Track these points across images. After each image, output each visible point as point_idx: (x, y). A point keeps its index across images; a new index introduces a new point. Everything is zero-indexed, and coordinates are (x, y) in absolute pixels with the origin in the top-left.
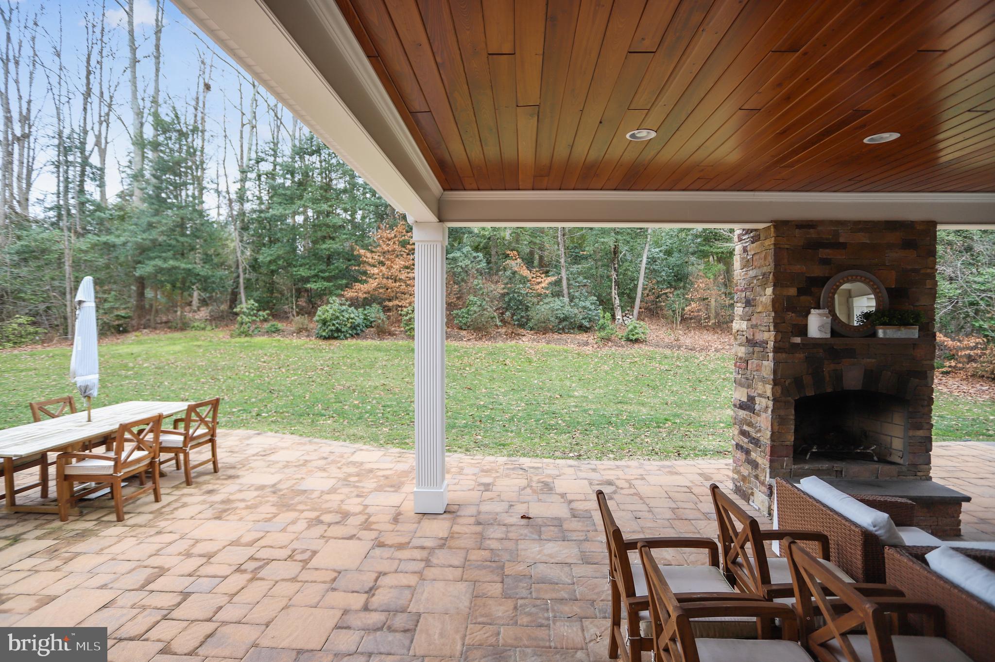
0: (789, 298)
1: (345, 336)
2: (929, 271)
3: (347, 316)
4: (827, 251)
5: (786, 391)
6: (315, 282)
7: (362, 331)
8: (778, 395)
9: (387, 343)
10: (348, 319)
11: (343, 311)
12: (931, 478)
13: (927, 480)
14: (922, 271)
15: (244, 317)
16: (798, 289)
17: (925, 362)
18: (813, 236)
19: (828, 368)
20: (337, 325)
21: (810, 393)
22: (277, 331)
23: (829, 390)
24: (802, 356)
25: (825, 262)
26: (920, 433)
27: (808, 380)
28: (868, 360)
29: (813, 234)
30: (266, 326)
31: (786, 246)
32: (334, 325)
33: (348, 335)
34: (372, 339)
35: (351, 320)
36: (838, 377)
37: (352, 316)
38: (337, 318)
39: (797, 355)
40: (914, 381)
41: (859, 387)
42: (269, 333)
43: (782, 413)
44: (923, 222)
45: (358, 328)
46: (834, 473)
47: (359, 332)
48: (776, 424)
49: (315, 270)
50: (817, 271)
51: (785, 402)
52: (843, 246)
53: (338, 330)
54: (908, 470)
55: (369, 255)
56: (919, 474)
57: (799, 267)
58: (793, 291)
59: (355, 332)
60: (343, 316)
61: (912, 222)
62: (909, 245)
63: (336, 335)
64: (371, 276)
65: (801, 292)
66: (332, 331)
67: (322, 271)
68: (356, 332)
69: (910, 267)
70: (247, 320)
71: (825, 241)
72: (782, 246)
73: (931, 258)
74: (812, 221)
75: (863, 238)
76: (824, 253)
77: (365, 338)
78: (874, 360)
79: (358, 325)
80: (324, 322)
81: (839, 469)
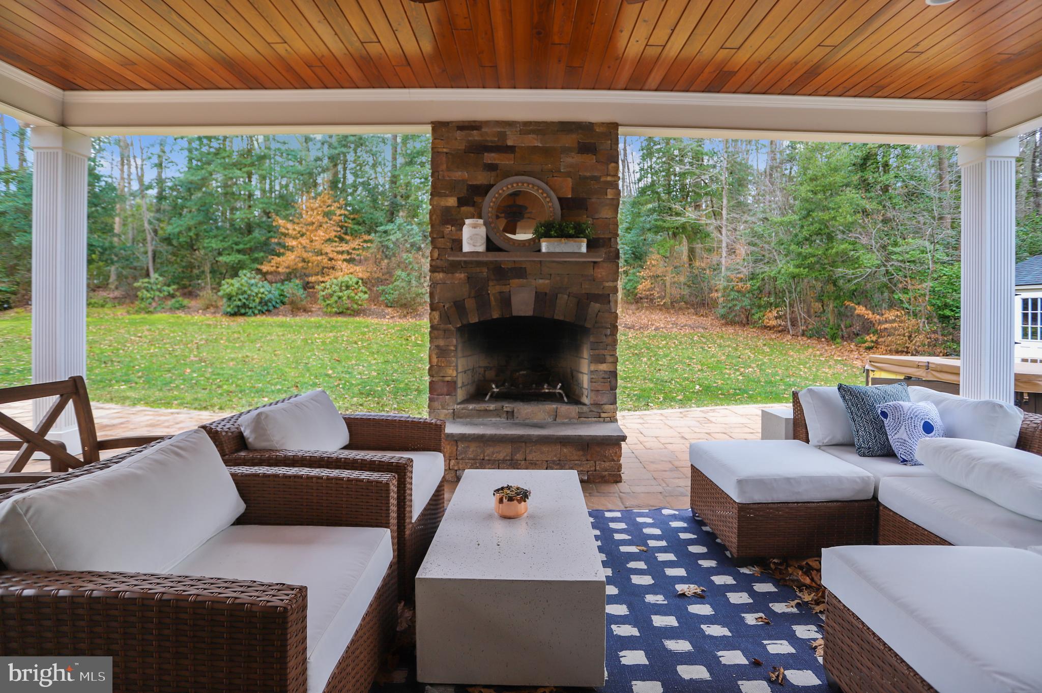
0: (447, 209)
1: (253, 312)
2: (609, 179)
3: (256, 290)
4: (493, 155)
5: (445, 317)
6: (229, 254)
7: (274, 307)
8: (436, 322)
9: (300, 319)
10: (257, 294)
11: (252, 285)
12: (616, 421)
13: (611, 422)
14: (602, 179)
15: (145, 292)
16: (459, 199)
17: (607, 284)
18: (476, 138)
19: (494, 290)
20: (244, 301)
21: (474, 319)
22: (182, 307)
23: (496, 315)
24: (462, 275)
25: (492, 167)
26: (603, 367)
27: (470, 304)
28: (541, 281)
29: (475, 136)
30: (171, 302)
31: (445, 150)
32: (240, 300)
33: (256, 312)
34: (284, 315)
35: (260, 295)
36: (506, 301)
37: (262, 290)
38: (245, 292)
39: (457, 275)
40: (595, 306)
41: (529, 312)
42: (172, 310)
43: (441, 343)
44: (603, 123)
45: (270, 304)
46: (505, 415)
47: (271, 308)
48: (434, 356)
49: (229, 241)
50: (481, 178)
51: (444, 331)
52: (512, 149)
53: (244, 306)
54: (591, 411)
55: (289, 226)
56: (603, 415)
57: (460, 173)
58: (452, 202)
59: (265, 308)
60: (252, 291)
61: (590, 123)
62: (586, 149)
63: (243, 311)
64: (291, 249)
65: (462, 202)
66: (238, 307)
67: (237, 244)
68: (267, 307)
69: (588, 174)
70: (149, 295)
71: (490, 144)
72: (440, 150)
73: (613, 165)
74: (474, 121)
75: (534, 141)
76: (490, 158)
77: (277, 315)
78: (547, 281)
79: (270, 300)
80: (230, 297)
81: (508, 409)
